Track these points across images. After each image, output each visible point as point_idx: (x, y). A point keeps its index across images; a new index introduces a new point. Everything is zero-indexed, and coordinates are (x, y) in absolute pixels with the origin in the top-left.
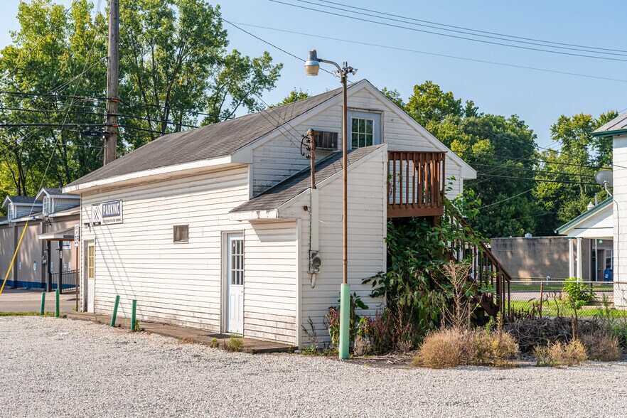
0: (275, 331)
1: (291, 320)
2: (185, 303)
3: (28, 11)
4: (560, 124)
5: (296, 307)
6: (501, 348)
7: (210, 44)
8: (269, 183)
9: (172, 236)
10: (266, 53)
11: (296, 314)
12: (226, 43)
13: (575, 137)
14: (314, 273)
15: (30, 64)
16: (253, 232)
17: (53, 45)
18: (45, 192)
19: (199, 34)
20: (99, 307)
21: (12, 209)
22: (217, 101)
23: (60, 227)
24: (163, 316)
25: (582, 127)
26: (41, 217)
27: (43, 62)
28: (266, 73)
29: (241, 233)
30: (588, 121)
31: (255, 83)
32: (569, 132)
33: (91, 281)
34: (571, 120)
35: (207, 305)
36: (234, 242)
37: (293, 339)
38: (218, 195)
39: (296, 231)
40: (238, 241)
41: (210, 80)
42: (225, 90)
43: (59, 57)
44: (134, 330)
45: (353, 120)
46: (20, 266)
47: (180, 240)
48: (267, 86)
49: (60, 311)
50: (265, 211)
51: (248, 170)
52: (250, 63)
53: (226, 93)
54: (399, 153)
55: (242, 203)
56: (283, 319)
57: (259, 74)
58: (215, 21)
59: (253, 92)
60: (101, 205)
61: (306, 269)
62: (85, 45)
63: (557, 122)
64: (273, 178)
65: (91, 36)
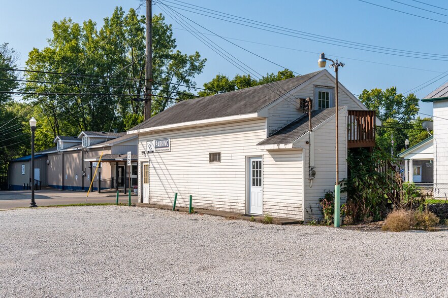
0: (286, 212)
1: (299, 206)
2: (219, 197)
3: (59, 27)
4: (363, 94)
5: (302, 198)
6: (431, 220)
7: (166, 47)
8: (277, 128)
9: (208, 159)
10: (197, 52)
11: (302, 202)
12: (175, 47)
13: (372, 102)
14: (312, 179)
15: (63, 58)
16: (270, 156)
17: (76, 47)
18: (84, 133)
19: (158, 42)
20: (152, 200)
21: (61, 143)
22: (168, 80)
23: (94, 154)
24: (202, 204)
25: (376, 96)
26: (81, 148)
27: (70, 57)
28: (197, 64)
29: (261, 157)
30: (380, 93)
31: (190, 70)
32: (369, 99)
33: (145, 185)
34: (370, 92)
35: (236, 198)
36: (253, 162)
37: (301, 217)
38: (244, 135)
39: (302, 155)
40: (257, 162)
41: (164, 68)
42: (173, 74)
43: (80, 54)
44: (191, 212)
45: (319, 92)
46: (66, 177)
47: (213, 161)
48: (197, 72)
49: (131, 202)
50: (284, 144)
51: (266, 121)
52: (187, 58)
53: (173, 76)
54: (353, 111)
55: (263, 140)
56: (292, 205)
57: (192, 64)
58: (168, 34)
59: (189, 75)
60: (154, 141)
61: (308, 177)
62: (95, 47)
63: (361, 93)
64: (279, 125)
65: (97, 42)
